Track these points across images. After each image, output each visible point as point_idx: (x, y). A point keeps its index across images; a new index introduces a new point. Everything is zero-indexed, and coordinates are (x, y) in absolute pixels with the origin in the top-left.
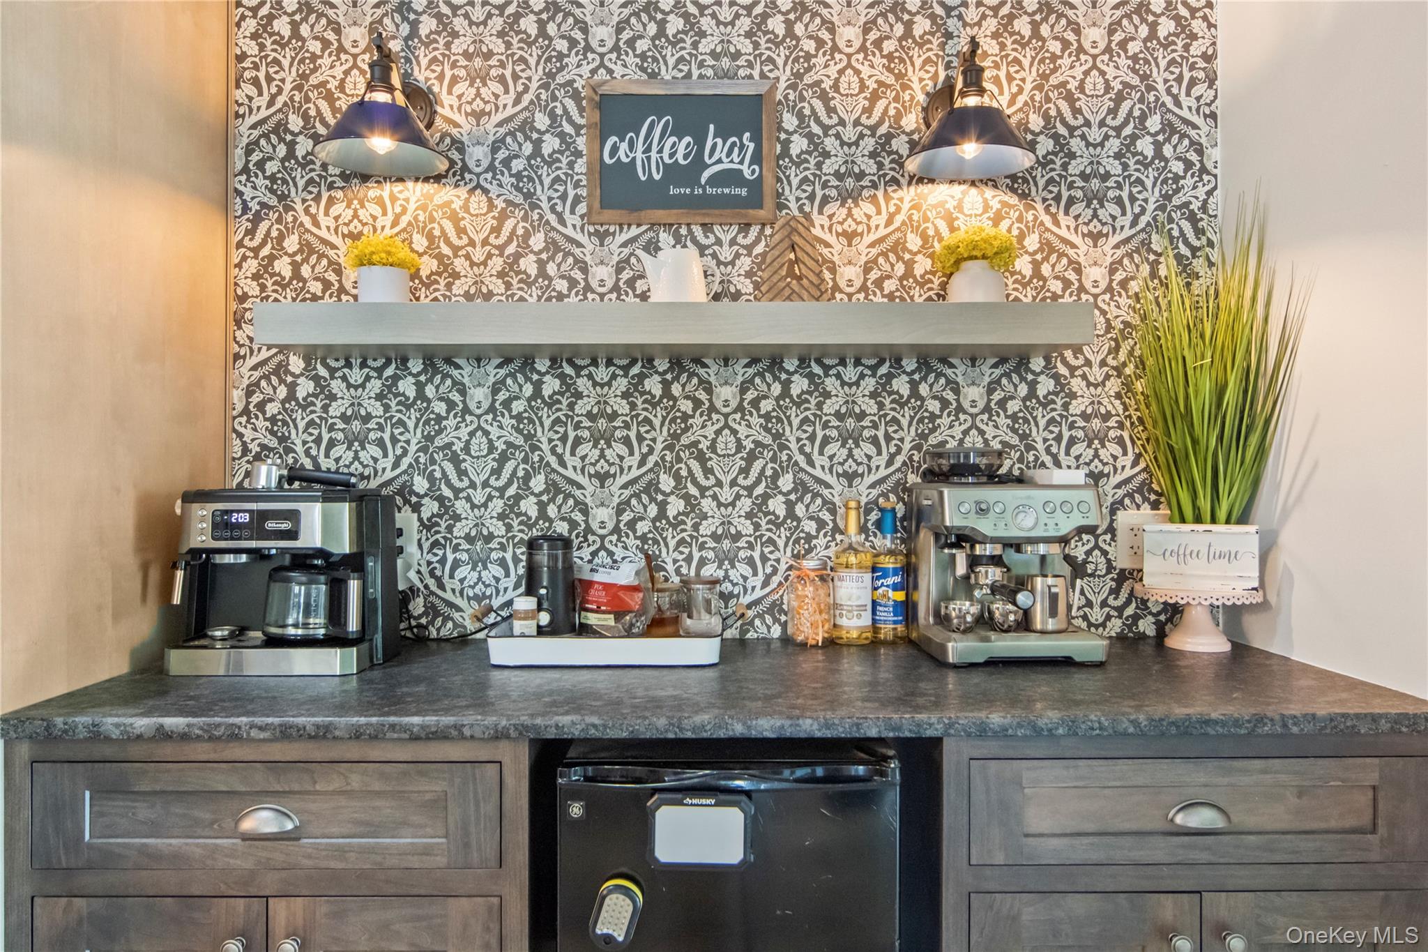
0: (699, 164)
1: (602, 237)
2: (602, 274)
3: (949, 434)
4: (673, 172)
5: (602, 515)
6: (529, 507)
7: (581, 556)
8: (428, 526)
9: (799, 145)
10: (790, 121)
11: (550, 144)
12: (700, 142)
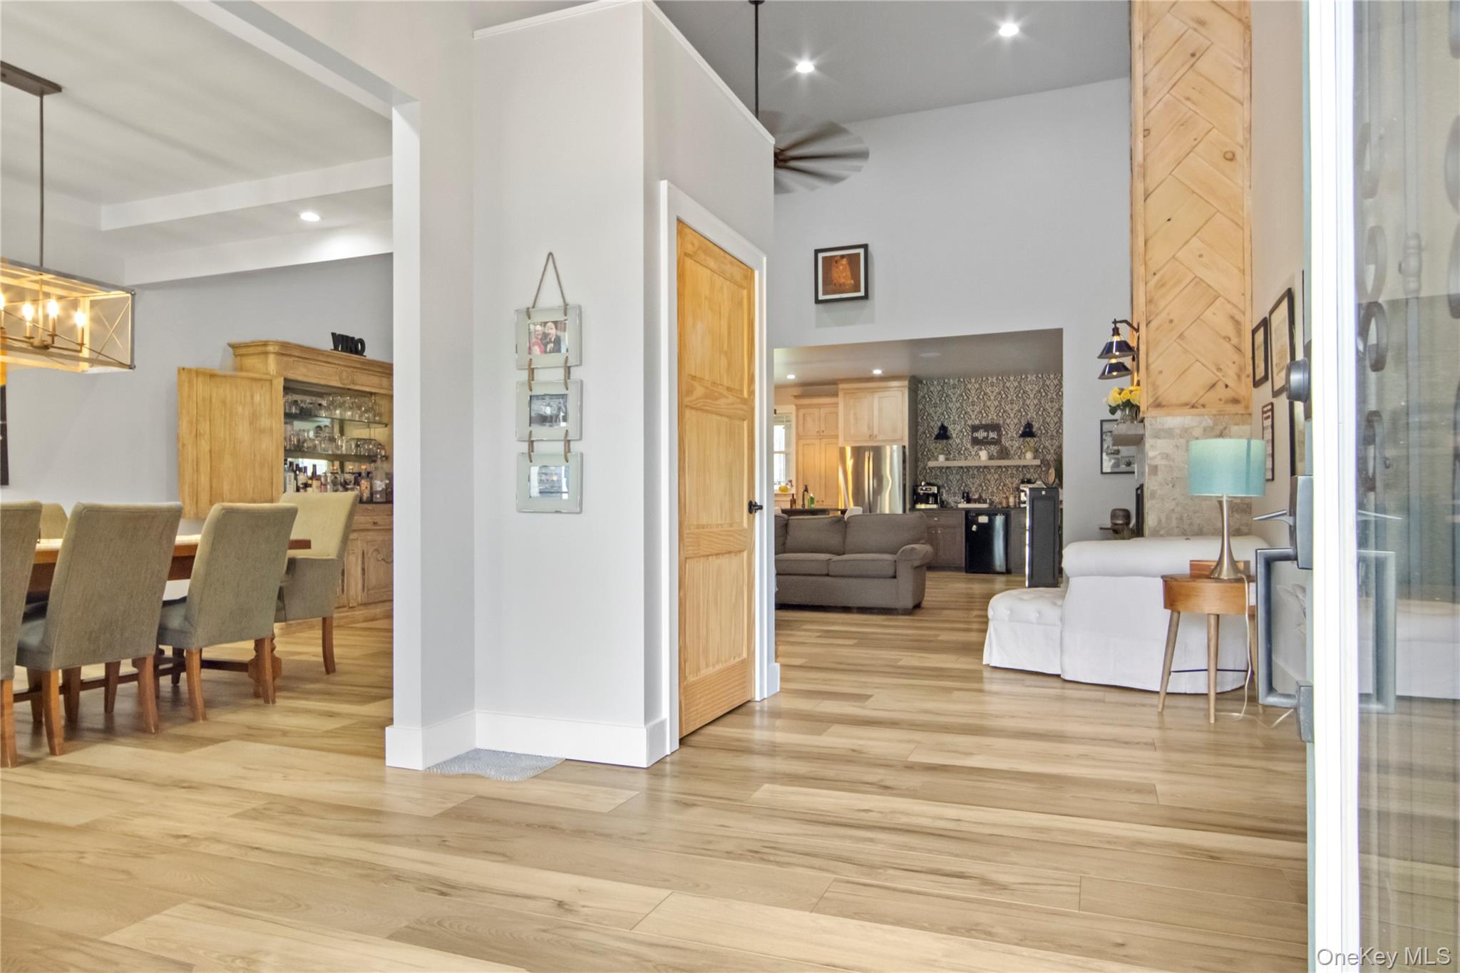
0: (988, 436)
1: (973, 448)
2: (973, 453)
3: (1028, 476)
4: (984, 438)
5: (973, 489)
6: (962, 488)
7: (971, 495)
8: (947, 491)
9: (1004, 433)
10: (1002, 429)
11: (965, 434)
12: (988, 433)
